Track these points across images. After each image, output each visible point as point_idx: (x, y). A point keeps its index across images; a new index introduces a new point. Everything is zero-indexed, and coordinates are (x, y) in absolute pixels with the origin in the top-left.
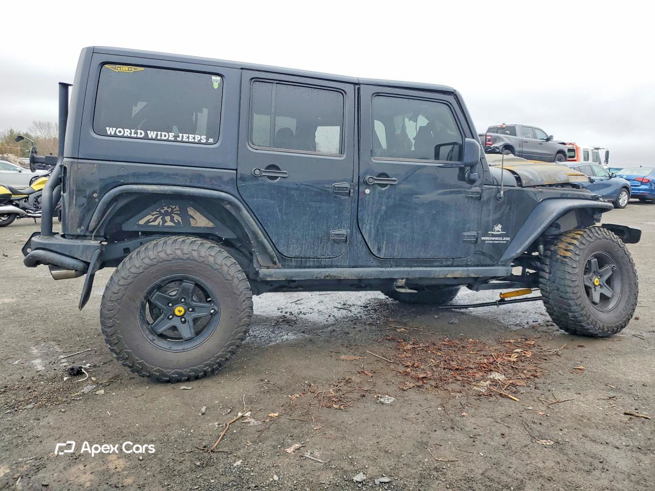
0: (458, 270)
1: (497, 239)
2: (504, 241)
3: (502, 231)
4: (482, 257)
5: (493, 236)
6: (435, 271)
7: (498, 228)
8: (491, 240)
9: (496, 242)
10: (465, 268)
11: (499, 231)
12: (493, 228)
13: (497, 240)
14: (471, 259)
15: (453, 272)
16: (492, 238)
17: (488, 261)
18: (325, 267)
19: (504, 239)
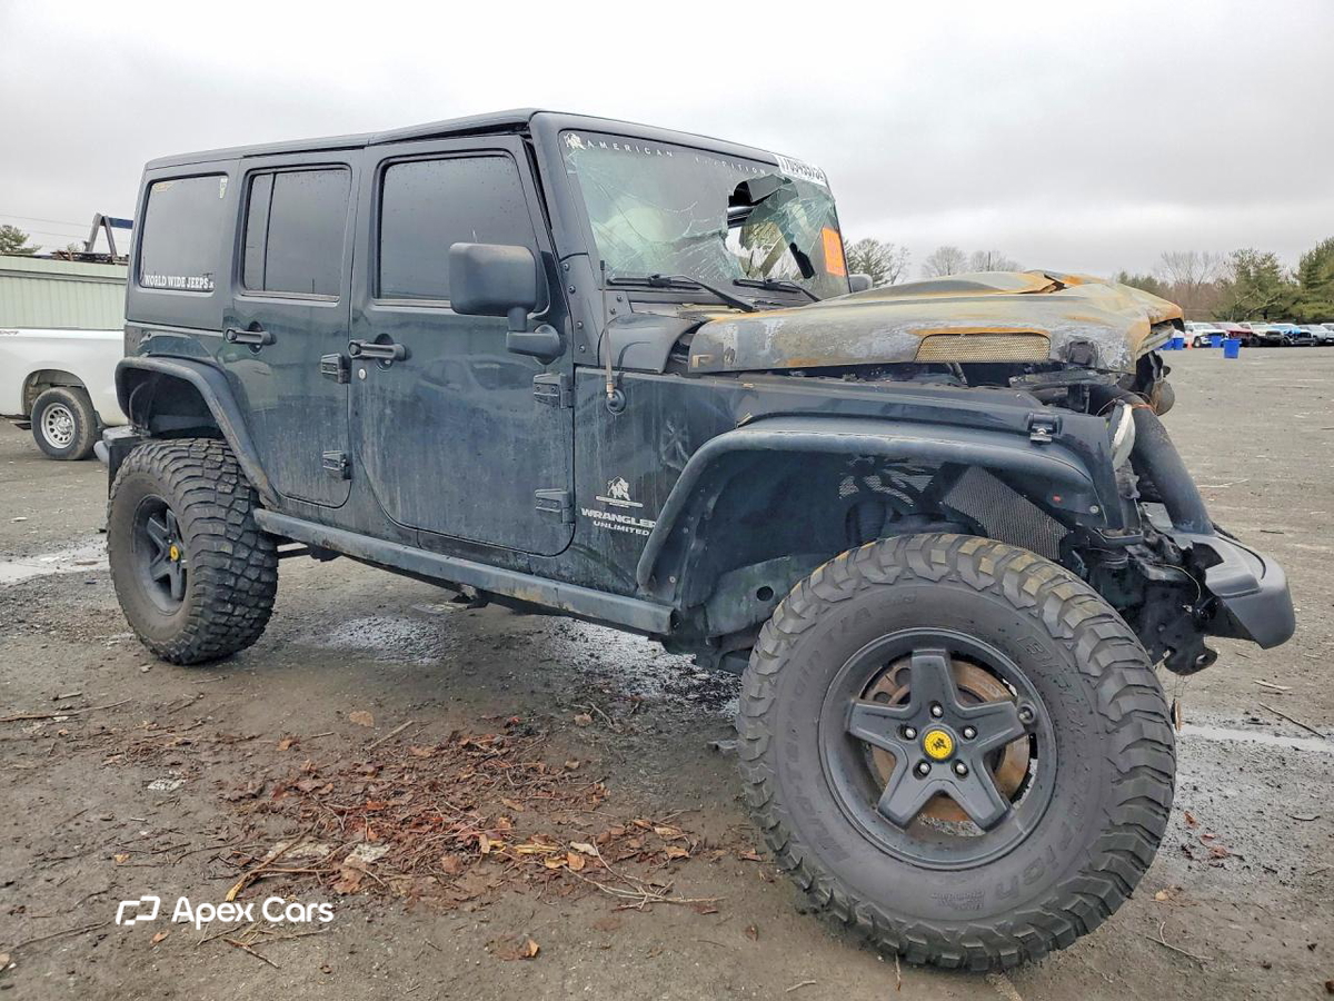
0: (535, 585)
1: (621, 519)
2: (642, 528)
3: (632, 499)
4: (592, 564)
5: (610, 508)
6: (489, 575)
7: (621, 488)
8: (607, 521)
9: (619, 528)
10: (552, 584)
11: (623, 499)
12: (608, 487)
13: (622, 524)
14: (567, 563)
15: (525, 586)
16: (607, 516)
17: (608, 578)
18: (322, 522)
19: (642, 522)
